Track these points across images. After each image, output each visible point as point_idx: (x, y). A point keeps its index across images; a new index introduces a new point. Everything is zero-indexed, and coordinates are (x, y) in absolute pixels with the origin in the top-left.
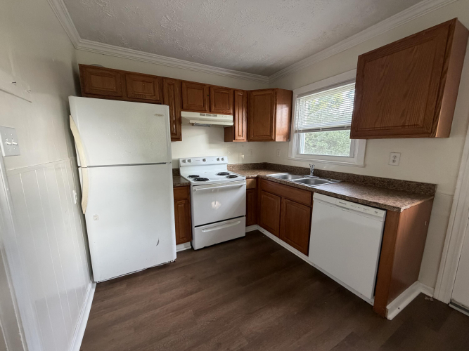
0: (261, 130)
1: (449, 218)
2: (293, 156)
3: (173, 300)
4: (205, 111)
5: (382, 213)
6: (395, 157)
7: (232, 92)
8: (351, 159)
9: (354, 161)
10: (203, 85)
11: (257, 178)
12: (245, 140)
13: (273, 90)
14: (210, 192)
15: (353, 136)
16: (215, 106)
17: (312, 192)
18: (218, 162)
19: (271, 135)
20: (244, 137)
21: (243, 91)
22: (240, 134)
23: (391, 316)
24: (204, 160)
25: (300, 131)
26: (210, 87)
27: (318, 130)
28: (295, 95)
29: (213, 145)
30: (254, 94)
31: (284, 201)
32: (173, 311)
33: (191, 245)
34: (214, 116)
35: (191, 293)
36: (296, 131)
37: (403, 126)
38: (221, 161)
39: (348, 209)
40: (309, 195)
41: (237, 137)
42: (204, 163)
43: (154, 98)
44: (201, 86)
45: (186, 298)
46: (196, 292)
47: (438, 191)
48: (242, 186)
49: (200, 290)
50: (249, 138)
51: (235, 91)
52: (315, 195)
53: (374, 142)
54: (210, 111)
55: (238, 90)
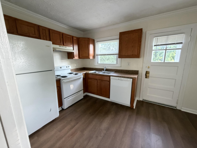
0: (84, 54)
1: (141, 79)
2: (96, 64)
3: (68, 132)
4: (61, 45)
5: (132, 80)
6: (129, 64)
7: (72, 37)
8: (117, 65)
9: (118, 65)
10: (60, 32)
11: (85, 74)
12: (78, 58)
13: (88, 38)
14: (70, 82)
15: (119, 57)
16: (65, 43)
17: (110, 76)
18: (67, 68)
19: (88, 56)
20: (78, 57)
21: (76, 37)
22: (76, 56)
23: (134, 108)
24: (61, 68)
25: (98, 55)
26: (63, 34)
27: (105, 55)
28: (95, 41)
29: (63, 61)
30: (81, 39)
31: (99, 81)
32: (71, 136)
33: (62, 108)
34: (65, 47)
35: (75, 126)
36: (97, 55)
37: (133, 55)
38: (68, 68)
39: (122, 80)
40: (109, 77)
41: (75, 57)
42: (61, 69)
43: (34, 36)
44: (59, 33)
45: (74, 129)
46: (76, 125)
47: (139, 72)
48: (81, 78)
49: (77, 123)
50: (79, 57)
51: (73, 37)
52: (111, 77)
53: (123, 59)
54: (63, 45)
55: (74, 37)
